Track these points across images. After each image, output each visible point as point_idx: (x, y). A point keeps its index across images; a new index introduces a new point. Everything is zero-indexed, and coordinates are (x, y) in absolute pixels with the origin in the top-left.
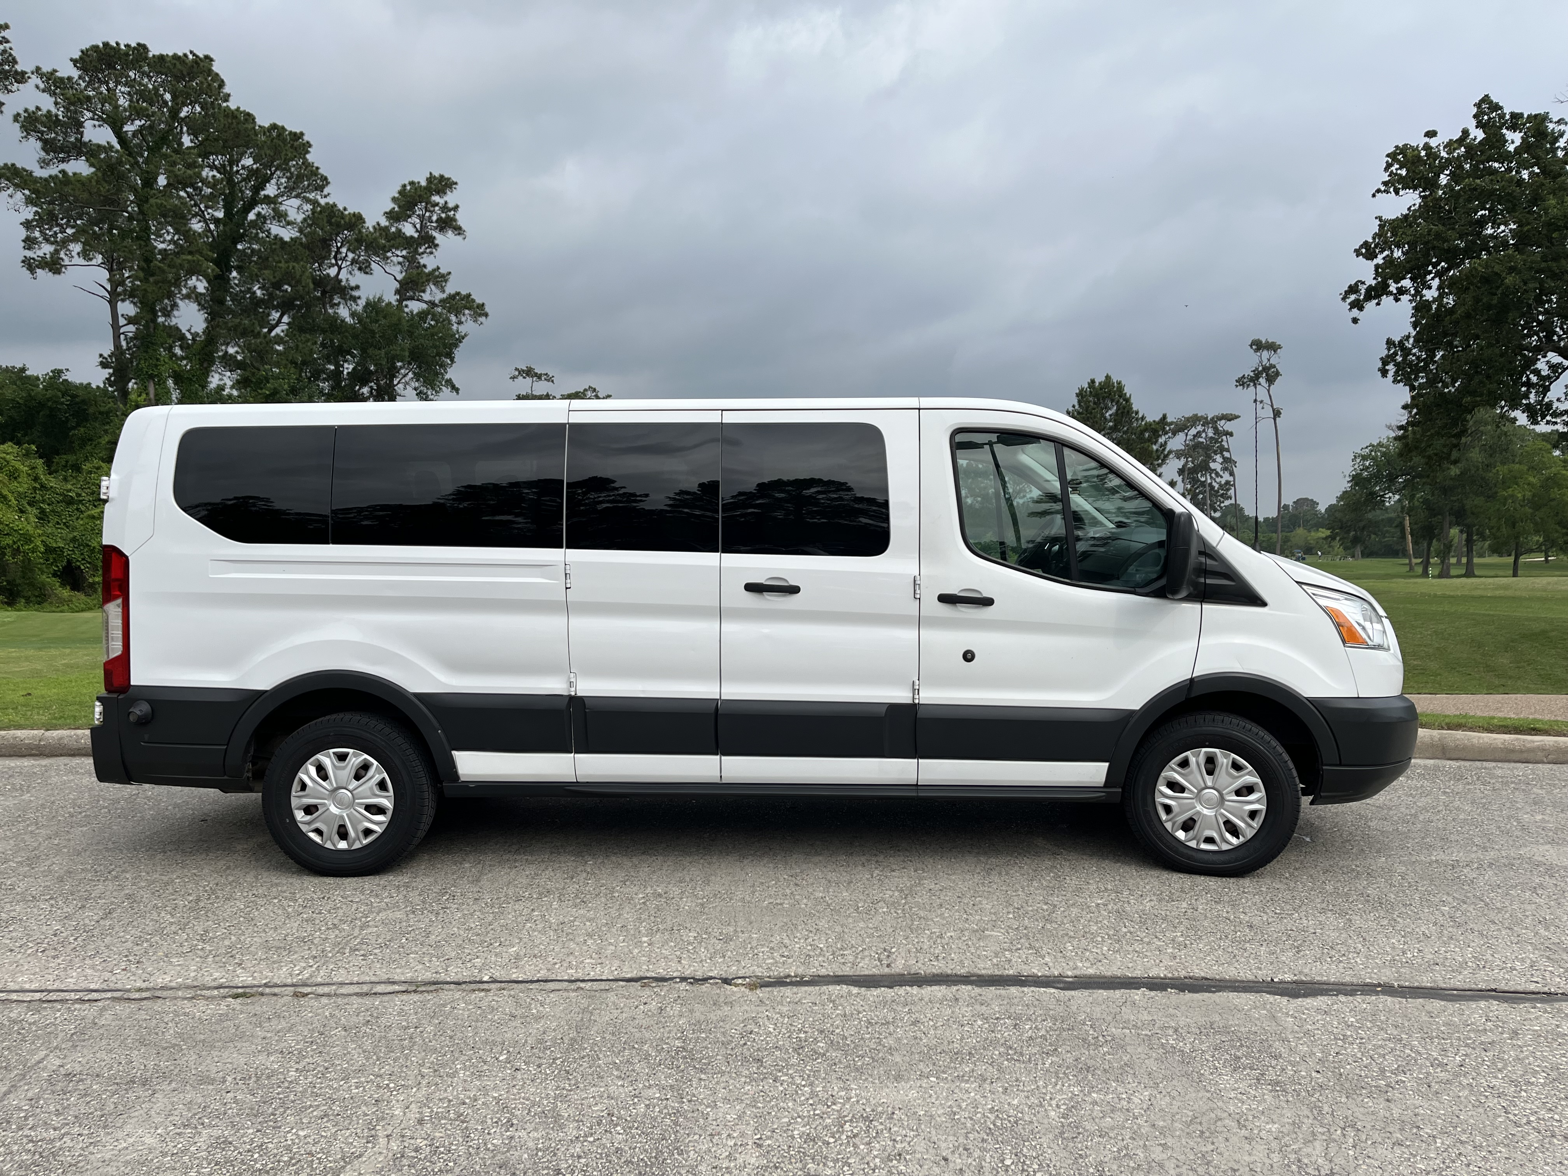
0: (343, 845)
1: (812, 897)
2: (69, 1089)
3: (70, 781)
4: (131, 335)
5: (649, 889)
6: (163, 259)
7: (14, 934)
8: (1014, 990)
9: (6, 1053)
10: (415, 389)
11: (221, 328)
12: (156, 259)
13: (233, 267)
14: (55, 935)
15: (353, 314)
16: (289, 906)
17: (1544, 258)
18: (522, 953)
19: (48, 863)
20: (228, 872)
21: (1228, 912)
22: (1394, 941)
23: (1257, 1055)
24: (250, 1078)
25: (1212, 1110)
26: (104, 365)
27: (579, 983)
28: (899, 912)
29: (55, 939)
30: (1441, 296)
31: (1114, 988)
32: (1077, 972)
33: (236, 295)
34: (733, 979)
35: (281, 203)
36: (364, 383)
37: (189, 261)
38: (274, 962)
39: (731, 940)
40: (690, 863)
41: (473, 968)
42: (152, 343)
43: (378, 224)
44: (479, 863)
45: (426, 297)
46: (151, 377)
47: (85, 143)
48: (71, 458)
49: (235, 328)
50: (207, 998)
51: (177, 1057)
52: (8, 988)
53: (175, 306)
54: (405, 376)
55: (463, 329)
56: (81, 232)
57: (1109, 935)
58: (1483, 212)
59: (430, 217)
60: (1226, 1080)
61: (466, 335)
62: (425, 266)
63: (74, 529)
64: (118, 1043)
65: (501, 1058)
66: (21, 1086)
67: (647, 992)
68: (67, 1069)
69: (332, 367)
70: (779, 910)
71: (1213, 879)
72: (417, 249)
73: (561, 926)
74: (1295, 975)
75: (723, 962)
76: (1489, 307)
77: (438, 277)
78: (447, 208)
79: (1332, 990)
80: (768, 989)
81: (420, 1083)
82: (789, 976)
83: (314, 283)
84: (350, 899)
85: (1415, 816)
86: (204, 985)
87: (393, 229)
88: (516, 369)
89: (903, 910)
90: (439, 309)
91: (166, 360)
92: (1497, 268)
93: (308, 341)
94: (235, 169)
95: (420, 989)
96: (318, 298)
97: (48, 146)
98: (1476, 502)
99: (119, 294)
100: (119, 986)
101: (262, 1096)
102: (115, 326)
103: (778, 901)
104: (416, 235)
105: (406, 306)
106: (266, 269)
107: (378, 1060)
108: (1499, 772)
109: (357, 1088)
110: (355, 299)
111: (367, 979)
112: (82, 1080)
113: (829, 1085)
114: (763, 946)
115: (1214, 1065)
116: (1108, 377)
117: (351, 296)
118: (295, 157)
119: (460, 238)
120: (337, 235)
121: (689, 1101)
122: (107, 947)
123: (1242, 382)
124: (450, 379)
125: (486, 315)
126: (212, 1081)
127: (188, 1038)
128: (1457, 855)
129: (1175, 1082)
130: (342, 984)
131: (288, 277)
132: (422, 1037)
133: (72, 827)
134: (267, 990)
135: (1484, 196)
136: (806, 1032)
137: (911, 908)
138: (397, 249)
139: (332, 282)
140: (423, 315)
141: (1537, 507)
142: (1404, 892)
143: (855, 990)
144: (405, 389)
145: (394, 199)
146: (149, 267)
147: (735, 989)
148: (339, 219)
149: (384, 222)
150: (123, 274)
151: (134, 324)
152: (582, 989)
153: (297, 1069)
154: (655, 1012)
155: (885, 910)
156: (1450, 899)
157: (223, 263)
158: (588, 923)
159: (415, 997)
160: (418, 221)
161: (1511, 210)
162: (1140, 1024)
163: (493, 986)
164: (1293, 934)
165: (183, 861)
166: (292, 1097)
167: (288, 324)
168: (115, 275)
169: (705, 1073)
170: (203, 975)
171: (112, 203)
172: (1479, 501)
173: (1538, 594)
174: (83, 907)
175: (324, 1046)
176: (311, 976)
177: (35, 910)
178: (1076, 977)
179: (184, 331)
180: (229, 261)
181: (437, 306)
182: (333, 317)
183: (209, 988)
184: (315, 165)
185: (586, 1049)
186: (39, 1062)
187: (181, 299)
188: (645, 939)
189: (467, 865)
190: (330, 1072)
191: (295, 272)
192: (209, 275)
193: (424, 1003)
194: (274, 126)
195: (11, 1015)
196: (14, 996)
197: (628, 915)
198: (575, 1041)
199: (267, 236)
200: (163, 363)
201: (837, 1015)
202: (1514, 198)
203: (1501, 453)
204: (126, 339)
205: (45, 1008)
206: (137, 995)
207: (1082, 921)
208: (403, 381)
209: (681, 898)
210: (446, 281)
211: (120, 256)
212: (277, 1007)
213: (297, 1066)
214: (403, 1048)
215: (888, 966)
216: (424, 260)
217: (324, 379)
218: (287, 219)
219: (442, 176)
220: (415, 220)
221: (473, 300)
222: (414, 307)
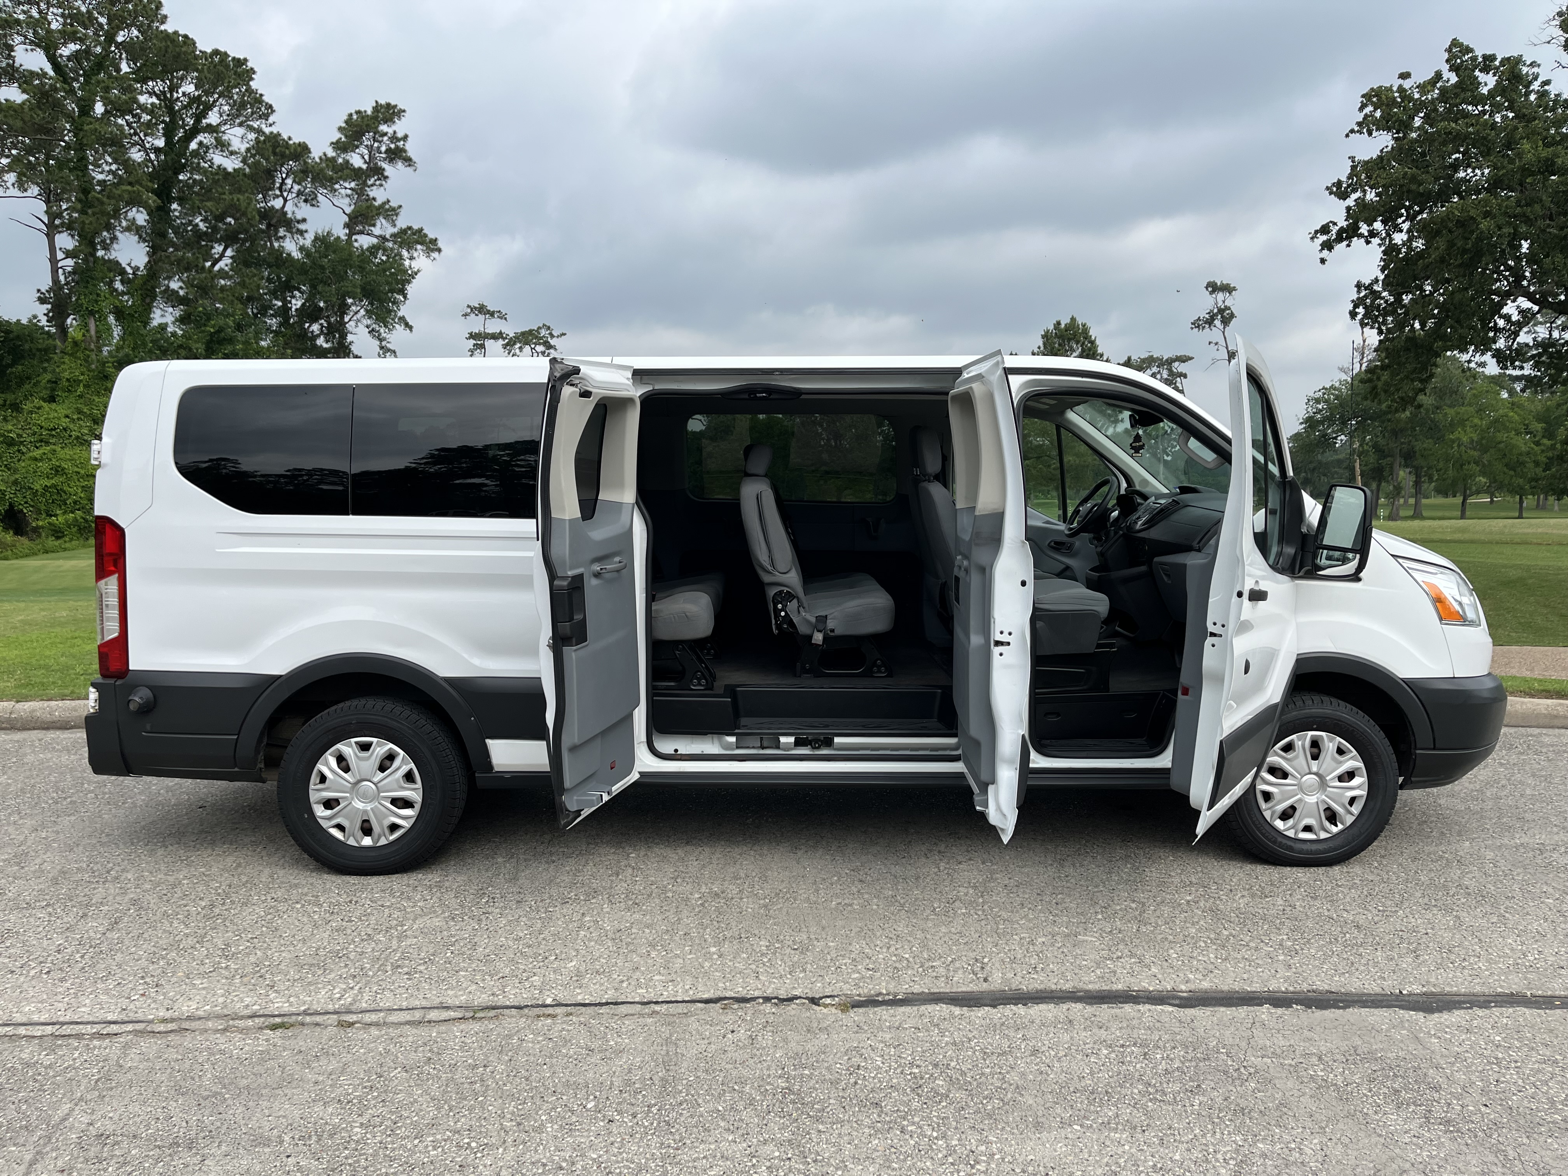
0: (367, 841)
1: (882, 896)
2: (105, 1155)
3: (48, 761)
4: (69, 269)
5: (704, 887)
6: (102, 190)
7: (12, 951)
8: (1128, 1008)
9: (24, 1107)
10: (368, 327)
11: (164, 263)
12: (95, 190)
13: (174, 198)
14: (59, 951)
15: (302, 249)
16: (315, 912)
17: (1518, 204)
18: (582, 969)
19: (38, 861)
20: (240, 870)
21: (1328, 910)
22: (1510, 941)
23: (1416, 1087)
24: (310, 1137)
25: (1392, 1160)
26: (42, 300)
27: (653, 1006)
28: (980, 913)
29: (59, 956)
30: (1410, 240)
31: (1236, 1005)
32: (1192, 987)
33: (179, 228)
34: (821, 998)
35: (224, 132)
36: (314, 320)
37: (128, 193)
38: (310, 984)
39: (807, 950)
40: (740, 854)
41: (532, 988)
42: (93, 279)
43: (325, 154)
44: (512, 857)
45: (377, 231)
46: (92, 313)
47: (17, 69)
48: (10, 397)
49: (179, 261)
50: (241, 1031)
51: (221, 1109)
52: (14, 1021)
53: (114, 239)
54: (356, 313)
55: (415, 265)
56: (16, 161)
57: (1211, 940)
58: (1457, 155)
59: (379, 148)
60: (1394, 1120)
61: (419, 271)
62: (374, 199)
63: (16, 471)
64: (151, 1091)
65: (589, 1106)
66: (47, 1153)
67: (730, 1017)
68: (98, 1128)
69: (280, 304)
70: (850, 912)
71: (1300, 870)
72: (365, 181)
73: (618, 935)
74: (1423, 986)
75: (805, 977)
76: (1465, 251)
77: (388, 210)
78: (396, 138)
79: (1464, 1002)
80: (861, 1010)
81: (505, 1142)
82: (880, 994)
83: (259, 216)
84: (380, 903)
85: (1481, 791)
86: (236, 1014)
87: (340, 160)
88: (469, 306)
89: (984, 911)
90: (390, 244)
91: (107, 296)
92: (1473, 213)
93: (255, 275)
94: (175, 95)
95: (477, 1015)
96: (262, 231)
98: (1425, 446)
99: (57, 227)
100: (140, 1016)
101: (328, 1162)
102: (53, 260)
103: (847, 901)
104: (364, 167)
105: (356, 241)
106: (209, 200)
107: (451, 1110)
108: (1546, 740)
109: (435, 1148)
110: (301, 233)
111: (417, 1003)
112: (117, 1143)
113: (963, 1136)
114: (843, 956)
115: (1375, 1102)
116: (1073, 319)
117: (298, 229)
118: (239, 84)
119: (410, 170)
120: (282, 166)
121: (815, 1161)
122: (119, 966)
123: (1197, 325)
124: (404, 317)
125: (439, 250)
126: (267, 1142)
127: (230, 1084)
128: (1541, 838)
129: (1341, 1125)
130: (390, 1010)
131: (233, 209)
132: (494, 1078)
133: (58, 816)
134: (308, 1019)
135: (1458, 139)
136: (918, 1066)
137: (991, 909)
138: (345, 180)
139: (278, 215)
140: (373, 250)
141: (1485, 450)
142: (1501, 882)
143: (957, 1011)
144: (357, 326)
145: (340, 129)
146: (87, 198)
147: (825, 1011)
148: (283, 150)
149: (331, 153)
150: (61, 206)
151: (73, 258)
152: (658, 1013)
153: (362, 1124)
154: (746, 1042)
155: (964, 911)
156: (1550, 890)
157: (164, 194)
158: (647, 931)
159: (475, 1026)
160: (366, 152)
161: (1486, 154)
162: (1278, 1051)
163: (559, 1010)
164: (1405, 935)
165: (188, 857)
166: (363, 1163)
167: (232, 257)
168: (52, 207)
169: (822, 1123)
170: (233, 1001)
171: (48, 132)
172: (1428, 443)
173: (1497, 537)
174: (85, 915)
175: (385, 1091)
176: (355, 1001)
177: (32, 920)
178: (1190, 991)
179: (124, 265)
180: (171, 192)
181: (388, 240)
182: (278, 250)
183: (242, 1018)
184: (259, 92)
185: (681, 1092)
186: (64, 1119)
187: (122, 232)
188: (713, 949)
189: (500, 860)
190: (400, 1128)
191: (240, 205)
192: (150, 206)
193: (487, 1033)
194: (216, 52)
195: (24, 1056)
196: (22, 1031)
197: (689, 920)
198: (667, 1081)
199: (210, 167)
200: (103, 298)
201: (947, 1044)
202: (1489, 141)
203: (1451, 396)
204: (64, 273)
205: (61, 1045)
206: (162, 1028)
207: (1178, 922)
208: (355, 318)
209: (741, 899)
210: (397, 215)
211: (56, 188)
212: (323, 1041)
213: (360, 1120)
214: (476, 1094)
215: (986, 980)
216: (373, 192)
217: (272, 315)
218: (230, 149)
219: (388, 105)
220: (363, 150)
221: (426, 236)
222: (364, 241)
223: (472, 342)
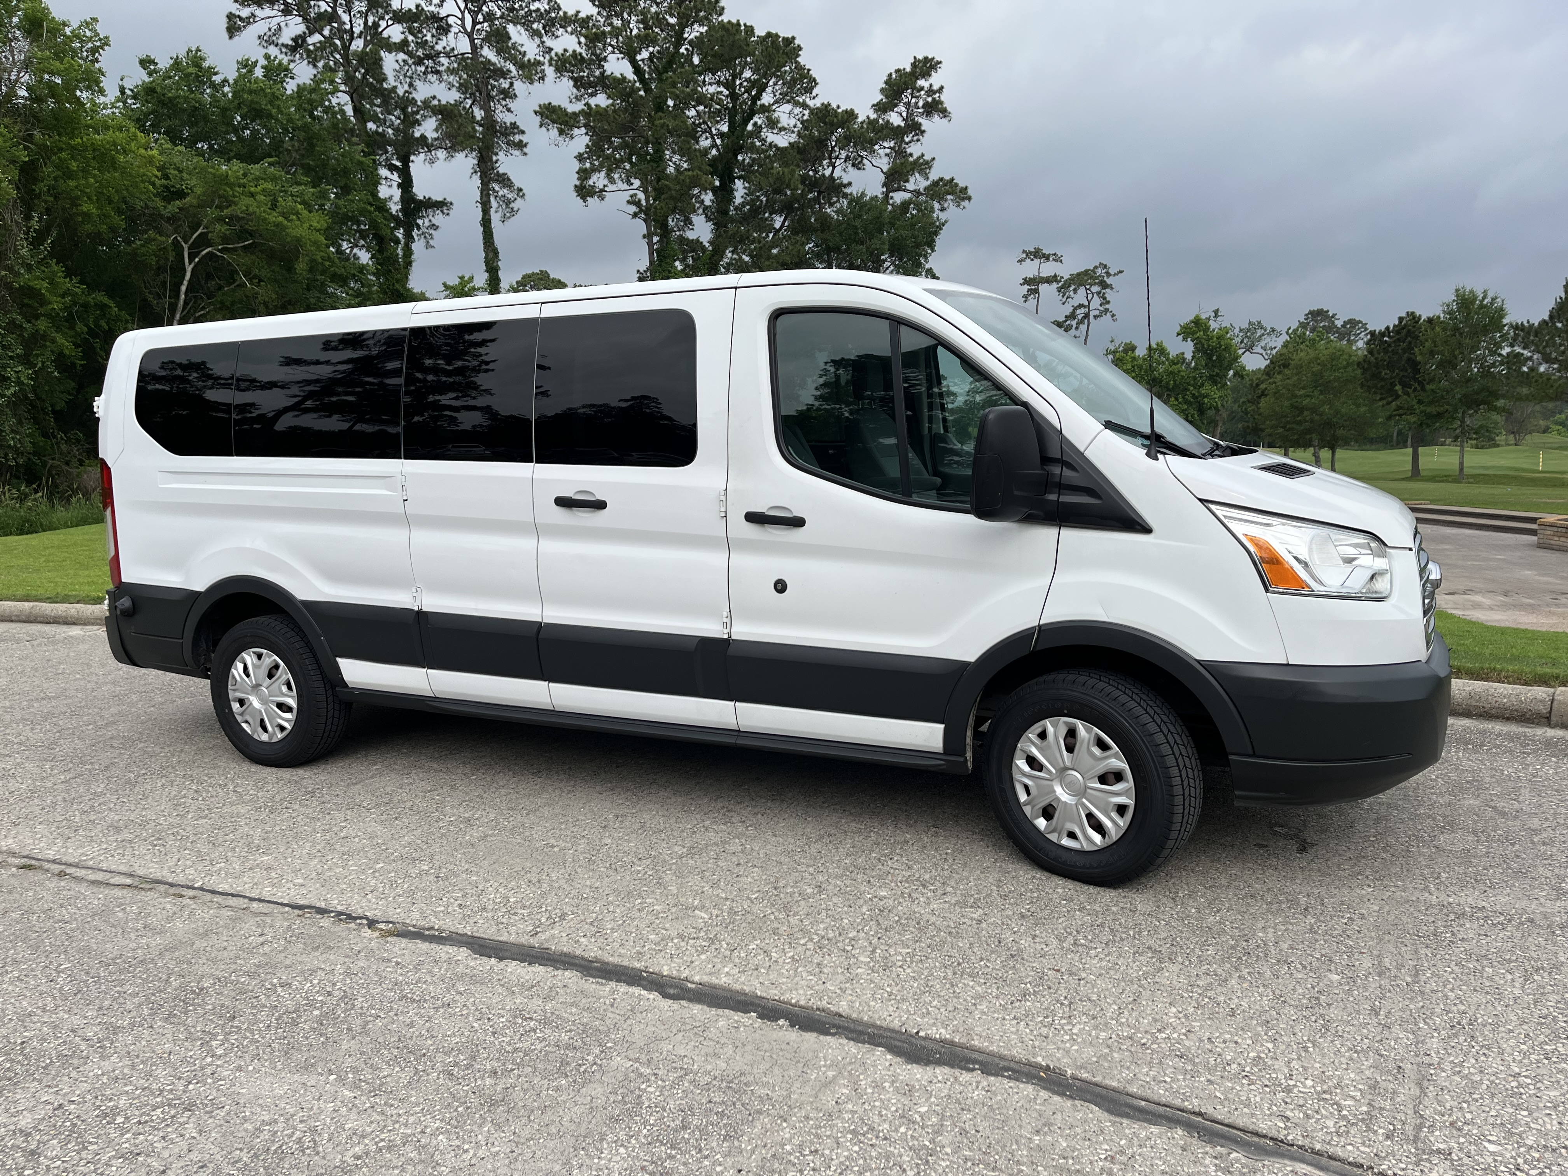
11: (725, 238)
13: (736, 177)
15: (839, 211)
33: (741, 204)
34: (379, 922)
35: (774, 111)
37: (690, 177)
42: (668, 257)
43: (868, 117)
45: (910, 186)
47: (608, 76)
49: (735, 235)
53: (688, 220)
55: (943, 216)
59: (916, 103)
61: (946, 221)
62: (911, 155)
72: (904, 138)
77: (922, 164)
78: (933, 91)
82: (432, 929)
83: (810, 185)
87: (882, 121)
88: (1024, 252)
90: (922, 198)
94: (738, 82)
96: (812, 199)
97: (578, 83)
104: (903, 124)
105: (891, 198)
117: (843, 193)
118: (788, 61)
119: (945, 120)
120: (832, 133)
125: (969, 198)
138: (884, 140)
139: (827, 181)
140: (905, 205)
145: (881, 90)
148: (833, 118)
149: (873, 116)
157: (727, 175)
160: (904, 109)
171: (632, 131)
180: (733, 172)
181: (920, 194)
184: (806, 67)
187: (694, 214)
192: (715, 188)
194: (770, 35)
199: (764, 145)
210: (930, 168)
216: (910, 149)
218: (779, 125)
219: (926, 58)
220: (901, 108)
221: (957, 185)
222: (898, 197)
223: (1026, 287)
